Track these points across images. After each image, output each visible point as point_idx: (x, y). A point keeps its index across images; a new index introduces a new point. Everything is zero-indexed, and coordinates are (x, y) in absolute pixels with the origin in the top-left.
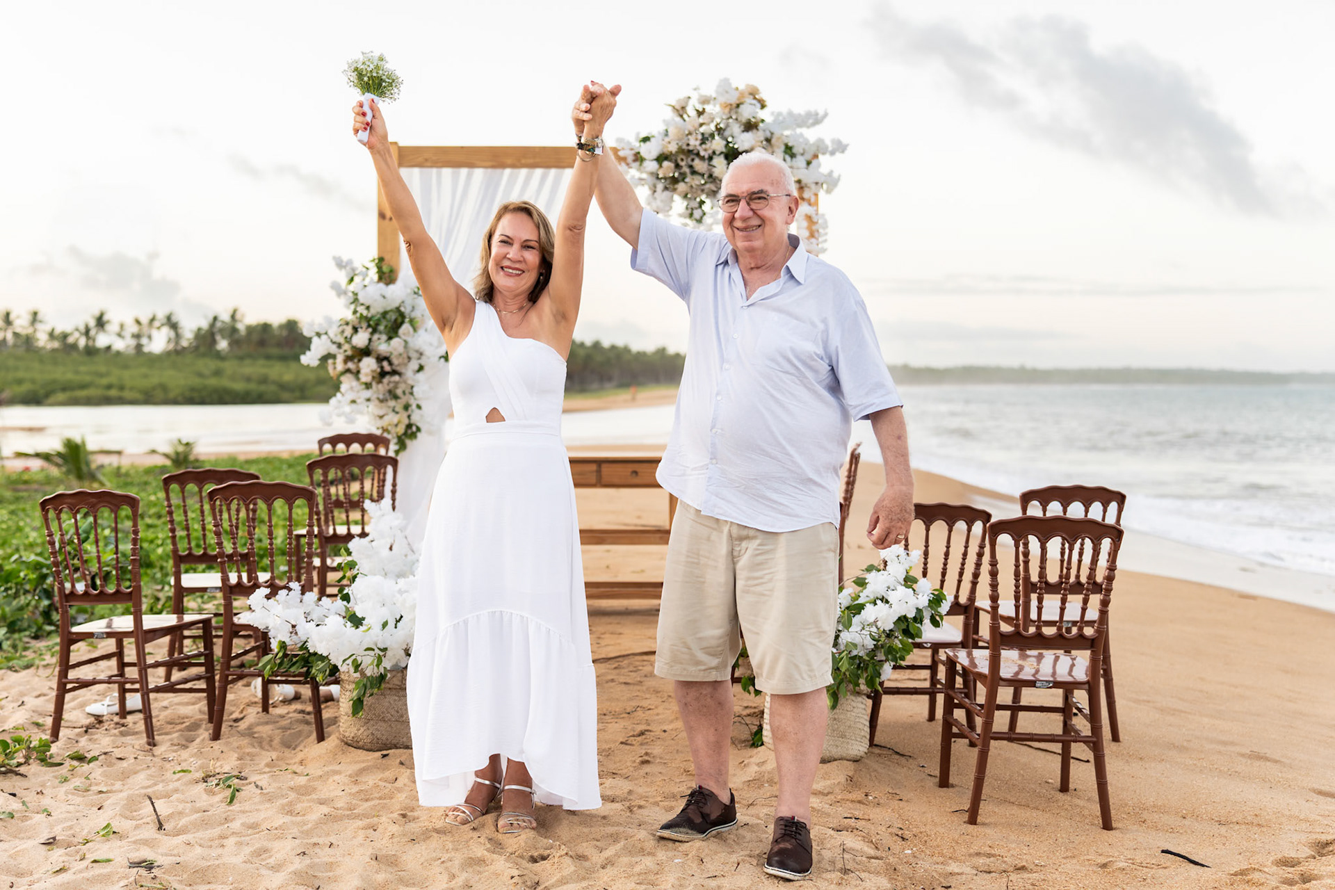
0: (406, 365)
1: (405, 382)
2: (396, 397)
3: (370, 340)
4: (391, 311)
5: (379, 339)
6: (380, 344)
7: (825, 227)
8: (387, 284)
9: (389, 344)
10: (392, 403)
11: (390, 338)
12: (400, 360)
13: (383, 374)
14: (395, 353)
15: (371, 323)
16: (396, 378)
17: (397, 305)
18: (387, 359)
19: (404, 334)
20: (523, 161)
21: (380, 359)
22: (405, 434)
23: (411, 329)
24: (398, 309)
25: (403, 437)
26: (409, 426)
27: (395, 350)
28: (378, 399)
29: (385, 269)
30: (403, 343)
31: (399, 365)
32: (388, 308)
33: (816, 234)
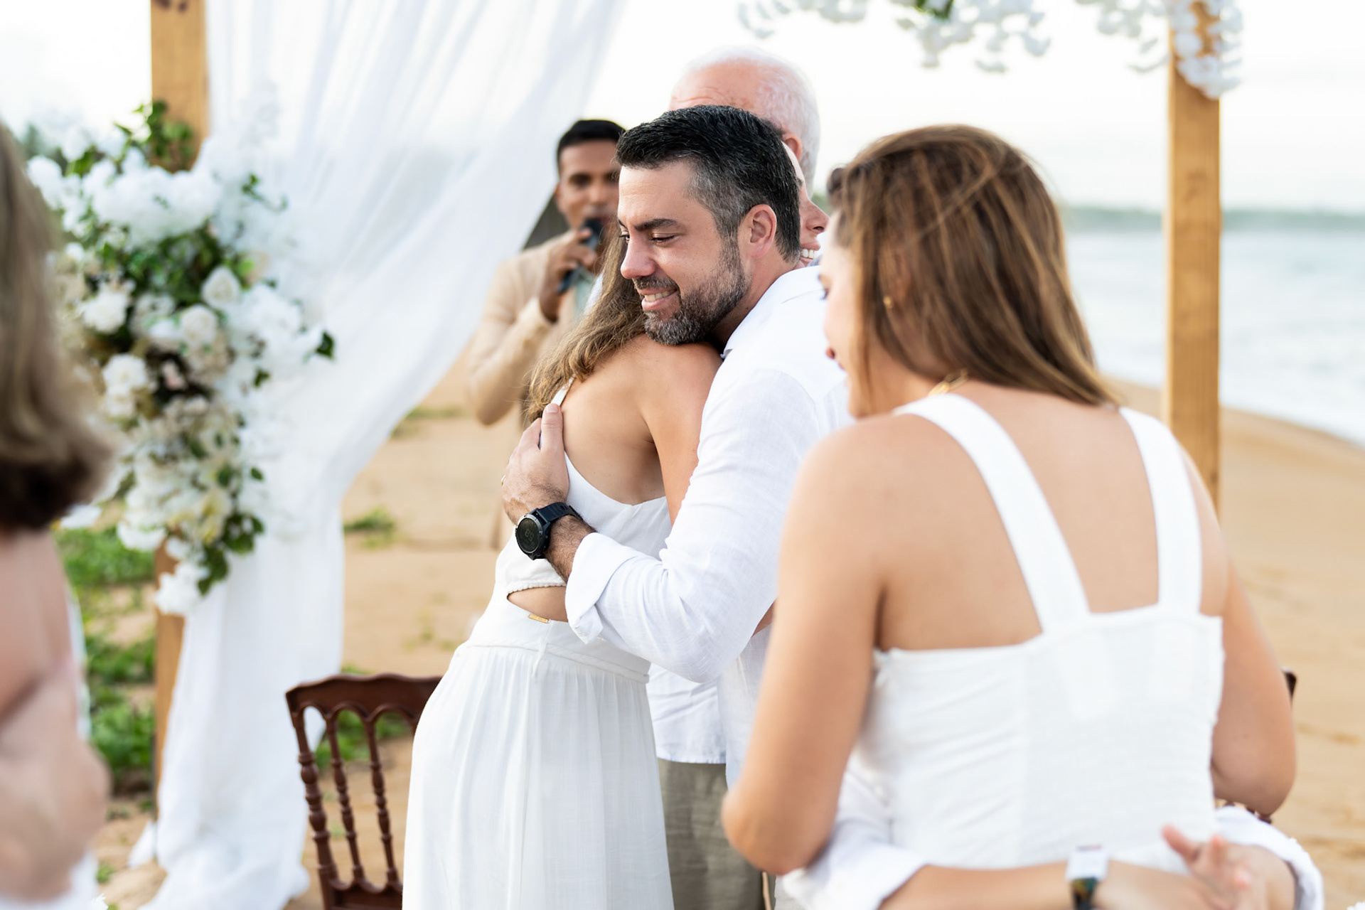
0: (220, 370)
1: (222, 412)
2: (198, 452)
3: (130, 311)
4: (184, 236)
5: (154, 308)
6: (154, 322)
7: (1236, 26)
8: (173, 169)
9: (177, 322)
10: (189, 466)
11: (182, 305)
12: (209, 359)
13: (163, 395)
14: (194, 345)
15: (134, 268)
16: (198, 404)
17: (195, 222)
18: (175, 358)
19: (217, 296)
21: (155, 358)
22: (226, 538)
23: (233, 284)
24: (203, 234)
25: (221, 547)
26: (235, 519)
27: (193, 336)
28: (153, 457)
29: (170, 130)
30: (212, 319)
31: (205, 372)
32: (177, 231)
33: (1216, 46)
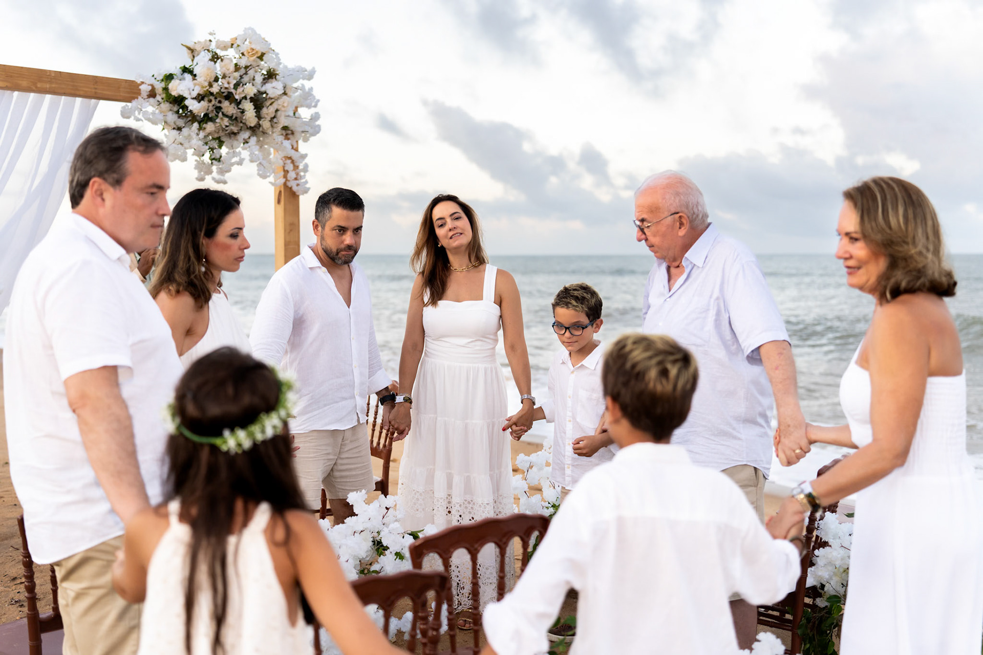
20: (39, 85)
33: (298, 177)
